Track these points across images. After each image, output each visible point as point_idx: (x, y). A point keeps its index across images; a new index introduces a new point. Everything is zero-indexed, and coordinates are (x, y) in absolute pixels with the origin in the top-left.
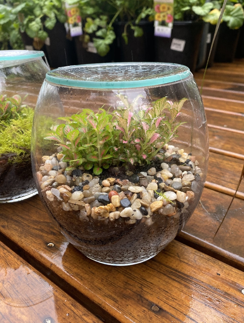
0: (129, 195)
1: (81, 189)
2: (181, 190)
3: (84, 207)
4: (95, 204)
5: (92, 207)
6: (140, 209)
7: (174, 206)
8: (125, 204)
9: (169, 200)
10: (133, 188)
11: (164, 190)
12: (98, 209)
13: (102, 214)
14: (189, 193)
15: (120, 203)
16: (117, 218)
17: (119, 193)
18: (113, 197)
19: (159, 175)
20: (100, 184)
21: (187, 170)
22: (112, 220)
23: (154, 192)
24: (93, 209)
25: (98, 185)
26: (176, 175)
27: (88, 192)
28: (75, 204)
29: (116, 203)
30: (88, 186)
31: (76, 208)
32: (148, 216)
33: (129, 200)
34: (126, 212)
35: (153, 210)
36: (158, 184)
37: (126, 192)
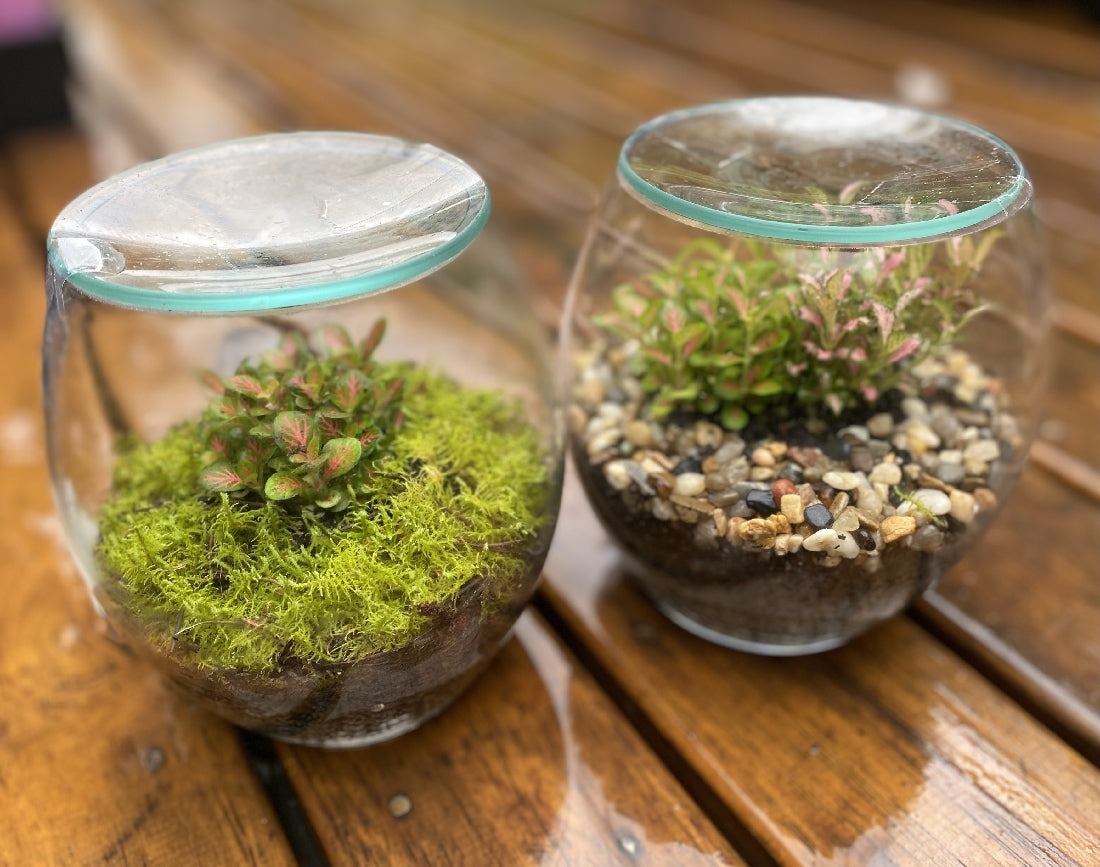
0: (827, 495)
1: (696, 467)
2: (959, 485)
3: (711, 518)
4: (738, 511)
5: (729, 517)
6: (856, 535)
7: (941, 529)
8: (819, 518)
9: (931, 516)
10: (836, 478)
11: (917, 485)
12: (749, 525)
13: (756, 537)
14: (982, 496)
15: (805, 515)
16: (795, 550)
17: (797, 487)
18: (785, 498)
19: (901, 442)
20: (749, 459)
21: (979, 426)
22: (781, 553)
23: (891, 488)
24: (732, 523)
25: (742, 461)
26: (950, 443)
27: (719, 479)
28: (690, 509)
29: (795, 514)
30: (714, 463)
31: (691, 518)
32: (875, 552)
33: (828, 507)
34: (821, 540)
35: (890, 538)
36: (901, 467)
37: (819, 486)
